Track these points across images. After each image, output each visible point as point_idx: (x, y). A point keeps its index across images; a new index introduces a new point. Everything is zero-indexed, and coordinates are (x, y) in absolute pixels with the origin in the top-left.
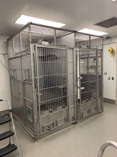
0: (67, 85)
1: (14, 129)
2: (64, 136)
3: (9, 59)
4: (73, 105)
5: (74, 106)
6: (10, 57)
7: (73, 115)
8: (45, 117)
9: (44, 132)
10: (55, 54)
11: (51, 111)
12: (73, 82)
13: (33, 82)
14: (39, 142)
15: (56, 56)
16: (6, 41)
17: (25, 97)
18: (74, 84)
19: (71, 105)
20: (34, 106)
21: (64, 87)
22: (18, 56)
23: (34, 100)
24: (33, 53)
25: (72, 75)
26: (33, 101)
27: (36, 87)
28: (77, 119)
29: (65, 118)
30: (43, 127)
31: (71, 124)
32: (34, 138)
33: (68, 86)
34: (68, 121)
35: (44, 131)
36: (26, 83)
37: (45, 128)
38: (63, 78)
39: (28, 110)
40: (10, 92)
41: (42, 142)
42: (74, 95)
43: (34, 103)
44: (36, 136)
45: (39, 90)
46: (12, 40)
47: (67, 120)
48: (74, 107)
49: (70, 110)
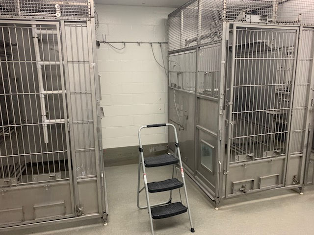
0: (291, 108)
1: (183, 176)
2: (273, 210)
3: (170, 53)
4: (297, 151)
5: (301, 155)
6: (172, 49)
7: (296, 173)
8: (238, 166)
9: (232, 193)
10: (265, 41)
11: (251, 158)
12: (304, 104)
13: (222, 97)
14: (222, 209)
15: (266, 46)
16: (167, 18)
17: (199, 123)
18: (306, 109)
19: (294, 152)
20: (219, 142)
21: (280, 113)
22: (189, 46)
23: (221, 132)
24: (227, 41)
25: (306, 87)
26: (218, 132)
27: (226, 107)
28: (303, 183)
29: (278, 176)
30: (233, 184)
31: (288, 190)
32: (213, 201)
33: (292, 112)
34: (284, 183)
35: (234, 191)
36: (205, 99)
37: (236, 188)
38: (277, 94)
39: (204, 149)
40: (167, 114)
41: (228, 210)
42: (304, 132)
43: (220, 138)
44: (218, 198)
45: (231, 113)
46: (180, 15)
47: (280, 179)
48: (301, 157)
49: (290, 162)
